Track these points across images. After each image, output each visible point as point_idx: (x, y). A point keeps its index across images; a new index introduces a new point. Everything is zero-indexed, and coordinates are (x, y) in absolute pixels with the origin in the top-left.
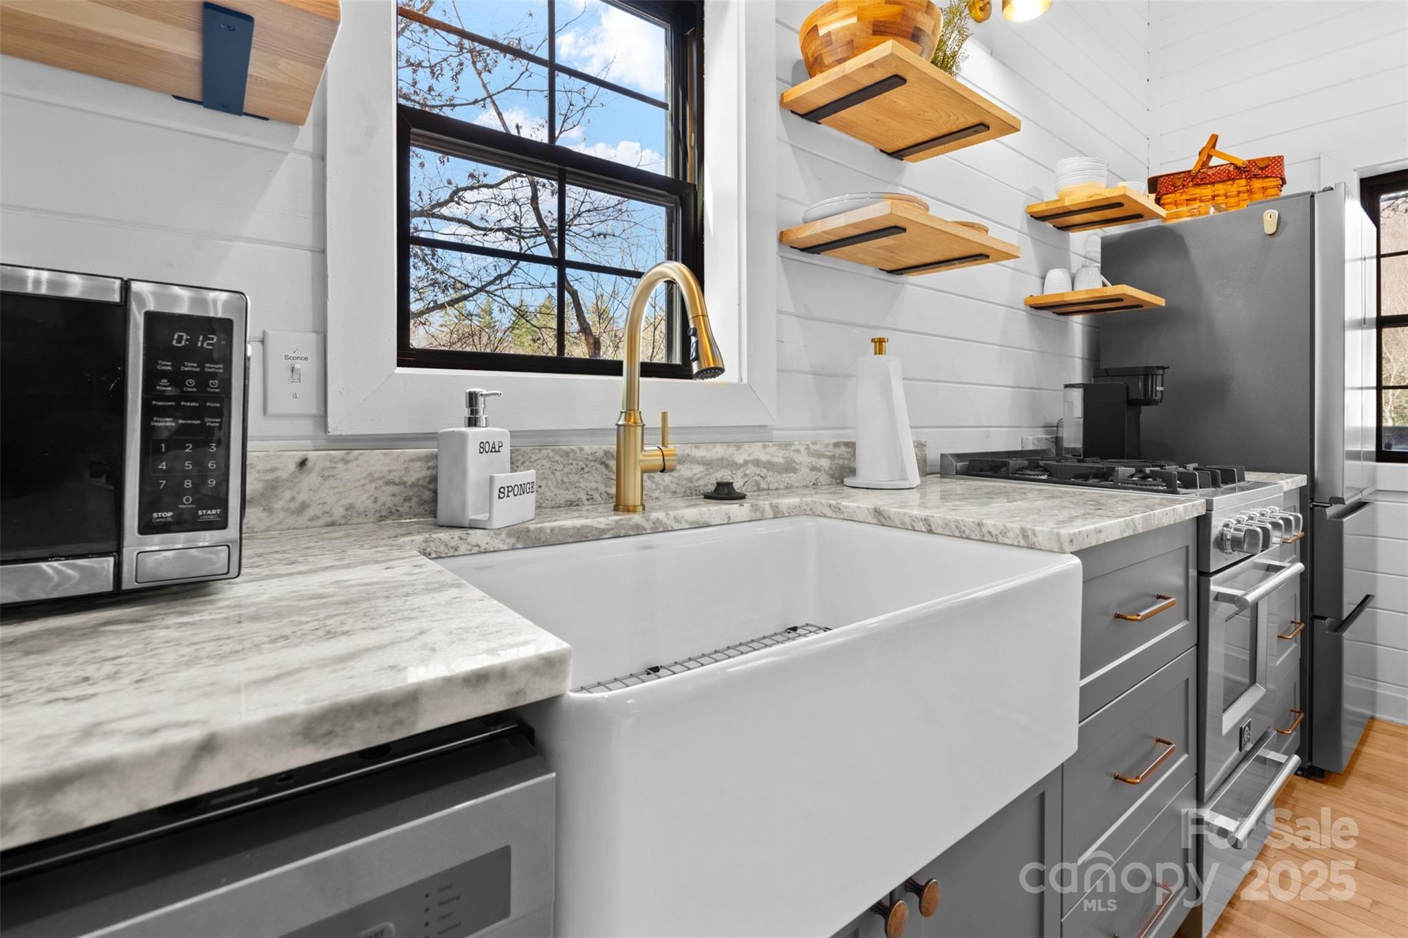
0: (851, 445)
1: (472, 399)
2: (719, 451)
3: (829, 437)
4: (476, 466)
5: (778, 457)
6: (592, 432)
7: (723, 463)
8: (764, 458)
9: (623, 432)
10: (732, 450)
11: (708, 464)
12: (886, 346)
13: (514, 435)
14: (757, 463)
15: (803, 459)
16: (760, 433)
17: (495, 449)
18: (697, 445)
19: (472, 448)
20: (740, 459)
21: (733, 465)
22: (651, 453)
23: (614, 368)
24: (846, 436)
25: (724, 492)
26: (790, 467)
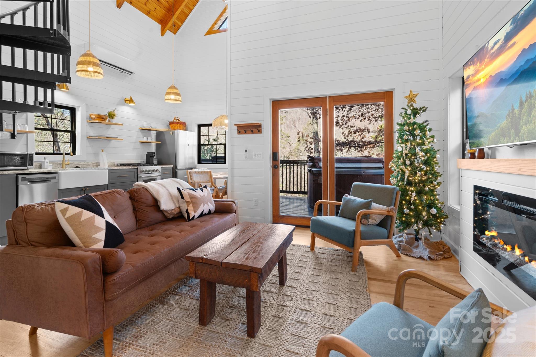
0: (99, 162)
1: (45, 158)
2: (77, 163)
3: (96, 161)
4: (46, 164)
5: (87, 164)
6: (59, 161)
7: (77, 164)
8: (84, 164)
9: (63, 161)
10: (79, 163)
11: (76, 164)
12: (104, 151)
13: (50, 161)
14: (83, 164)
15: (91, 164)
16: (84, 161)
17: (48, 162)
18: (74, 162)
19: (46, 162)
20: (80, 164)
21: (79, 164)
22: (67, 163)
23: (61, 154)
24: (98, 161)
25: (77, 167)
26: (89, 165)
